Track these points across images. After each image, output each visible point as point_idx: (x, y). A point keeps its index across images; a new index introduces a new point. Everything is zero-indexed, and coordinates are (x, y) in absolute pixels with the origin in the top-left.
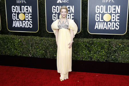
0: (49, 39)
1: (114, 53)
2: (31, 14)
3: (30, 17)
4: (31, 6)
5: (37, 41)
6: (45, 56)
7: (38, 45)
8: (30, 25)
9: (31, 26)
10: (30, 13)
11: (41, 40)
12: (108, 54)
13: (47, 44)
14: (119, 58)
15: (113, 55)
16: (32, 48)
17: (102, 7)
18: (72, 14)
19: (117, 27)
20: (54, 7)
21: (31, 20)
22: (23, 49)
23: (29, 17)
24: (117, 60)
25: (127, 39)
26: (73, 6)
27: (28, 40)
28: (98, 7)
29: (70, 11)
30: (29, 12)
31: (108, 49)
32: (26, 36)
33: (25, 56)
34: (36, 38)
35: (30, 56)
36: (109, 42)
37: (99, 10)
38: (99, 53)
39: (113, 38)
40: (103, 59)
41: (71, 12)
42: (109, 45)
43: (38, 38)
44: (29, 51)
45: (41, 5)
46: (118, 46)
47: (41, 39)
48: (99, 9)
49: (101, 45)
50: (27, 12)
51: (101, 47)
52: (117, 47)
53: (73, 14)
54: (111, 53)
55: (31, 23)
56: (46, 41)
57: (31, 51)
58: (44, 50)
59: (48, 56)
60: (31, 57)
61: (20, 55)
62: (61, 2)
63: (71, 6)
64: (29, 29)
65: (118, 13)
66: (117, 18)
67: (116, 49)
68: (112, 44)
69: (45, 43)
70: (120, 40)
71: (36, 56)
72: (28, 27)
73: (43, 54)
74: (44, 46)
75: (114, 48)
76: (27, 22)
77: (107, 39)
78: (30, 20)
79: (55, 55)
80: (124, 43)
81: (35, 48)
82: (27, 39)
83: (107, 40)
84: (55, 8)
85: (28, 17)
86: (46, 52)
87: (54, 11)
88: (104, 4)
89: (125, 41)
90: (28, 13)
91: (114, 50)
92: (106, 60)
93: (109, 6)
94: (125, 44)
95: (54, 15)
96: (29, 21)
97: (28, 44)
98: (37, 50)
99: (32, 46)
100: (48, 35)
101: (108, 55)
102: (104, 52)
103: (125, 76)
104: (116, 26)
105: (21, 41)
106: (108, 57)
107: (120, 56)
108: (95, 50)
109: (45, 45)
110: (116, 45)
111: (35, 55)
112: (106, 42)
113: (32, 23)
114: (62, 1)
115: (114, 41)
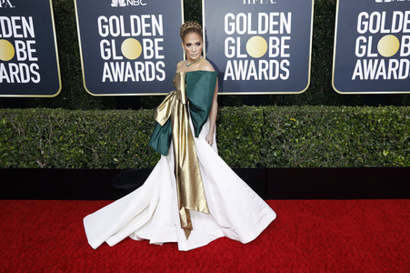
0: (96, 113)
1: (278, 144)
2: (34, 42)
3: (31, 51)
4: (30, 18)
5: (58, 120)
6: (85, 164)
7: (62, 134)
8: (32, 75)
9: (36, 78)
10: (29, 38)
11: (72, 119)
12: (261, 147)
13: (89, 130)
14: (292, 155)
15: (275, 150)
16: (45, 144)
17: (241, 18)
18: (157, 40)
19: (285, 74)
20: (103, 21)
21: (36, 59)
22: (18, 148)
23: (26, 50)
24: (287, 162)
25: (309, 104)
26: (160, 16)
27: (31, 119)
28: (230, 18)
29: (151, 32)
30: (26, 36)
31: (263, 133)
32: (23, 107)
33: (25, 166)
34: (56, 114)
35: (42, 166)
36: (264, 115)
37: (235, 27)
38: (238, 147)
39: (273, 104)
40: (250, 161)
41: (154, 34)
42: (265, 122)
43: (61, 113)
44: (36, 153)
45: (64, 14)
46: (287, 124)
47: (72, 115)
48: (234, 23)
49: (244, 123)
50: (21, 36)
51: (244, 130)
52: (286, 127)
53: (162, 40)
54: (270, 144)
55: (34, 68)
56: (88, 120)
57: (42, 152)
58: (82, 147)
59: (96, 163)
60: (45, 170)
61: (11, 166)
62: (124, 5)
63: (153, 17)
64: (30, 87)
65: (285, 34)
66: (283, 47)
67: (283, 131)
68: (271, 119)
69: (85, 125)
70: (294, 107)
71: (60, 164)
72: (28, 81)
73: (79, 159)
74: (83, 135)
75: (279, 131)
76: (21, 65)
77: (257, 105)
78: (31, 59)
79: (115, 160)
80: (303, 114)
81: (54, 142)
82: (26, 117)
83: (259, 109)
84: (108, 24)
85: (23, 50)
86: (88, 151)
87: (104, 31)
88: (246, 9)
89: (306, 108)
90: (24, 40)
91: (279, 134)
92: (258, 164)
93: (260, 15)
94: (306, 118)
95: (105, 44)
96: (28, 62)
97: (31, 131)
98: (60, 147)
99: (44, 138)
100: (91, 103)
101: (263, 150)
102: (251, 143)
103: (307, 201)
104: (281, 71)
105: (7, 124)
106: (261, 154)
107: (295, 152)
108: (228, 137)
109: (84, 133)
110: (283, 122)
111: (55, 164)
112: (257, 114)
113: (37, 68)
114: (126, 2)
115: (277, 112)
